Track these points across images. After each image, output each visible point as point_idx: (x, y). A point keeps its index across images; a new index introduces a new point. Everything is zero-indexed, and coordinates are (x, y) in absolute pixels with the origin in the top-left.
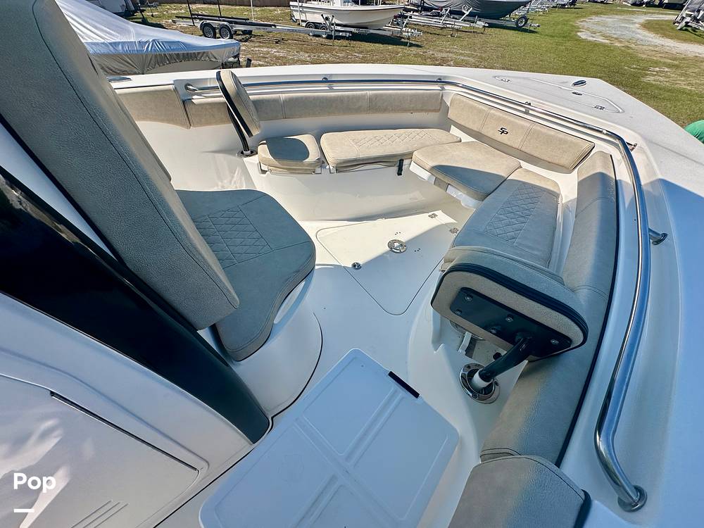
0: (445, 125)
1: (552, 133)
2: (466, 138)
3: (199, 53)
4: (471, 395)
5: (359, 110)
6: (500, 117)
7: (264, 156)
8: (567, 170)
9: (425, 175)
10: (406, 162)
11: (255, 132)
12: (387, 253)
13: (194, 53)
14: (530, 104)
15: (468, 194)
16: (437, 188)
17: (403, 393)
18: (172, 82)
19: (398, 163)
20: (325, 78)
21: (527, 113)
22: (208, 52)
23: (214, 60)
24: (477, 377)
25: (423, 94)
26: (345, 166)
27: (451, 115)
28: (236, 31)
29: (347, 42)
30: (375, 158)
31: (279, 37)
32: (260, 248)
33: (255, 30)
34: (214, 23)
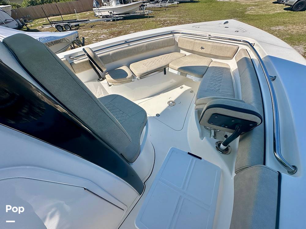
0: (178, 50)
1: (222, 45)
2: (188, 54)
3: (61, 40)
4: (221, 153)
5: (142, 52)
6: (199, 43)
7: (109, 79)
8: (231, 58)
9: (176, 72)
10: (167, 69)
11: (104, 70)
12: (168, 107)
13: (59, 40)
14: (210, 35)
15: (195, 76)
16: (182, 76)
17: (195, 159)
18: (64, 57)
19: (164, 69)
20: (126, 41)
21: (209, 39)
22: (65, 39)
23: (68, 41)
24: (222, 145)
25: (167, 40)
26: (144, 76)
27: (179, 46)
28: (72, 26)
29: (122, 21)
30: (154, 70)
31: (91, 24)
32: (125, 117)
33: (80, 24)
34: (62, 24)
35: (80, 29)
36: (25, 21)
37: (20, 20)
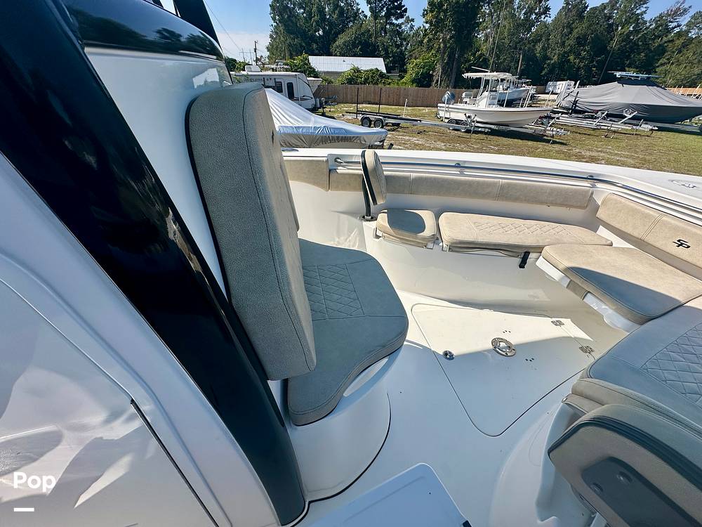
0: (592, 223)
6: (676, 226)
7: (382, 222)
9: (556, 275)
10: (532, 256)
11: (380, 202)
12: (488, 351)
16: (571, 294)
18: (326, 156)
19: (523, 255)
20: (458, 164)
22: (361, 137)
23: (364, 142)
26: (460, 247)
27: (601, 214)
28: (387, 123)
29: (484, 136)
30: (495, 245)
31: (421, 129)
32: (353, 310)
33: (403, 123)
34: (372, 117)
35: (399, 131)
36: (326, 102)
37: (320, 100)
